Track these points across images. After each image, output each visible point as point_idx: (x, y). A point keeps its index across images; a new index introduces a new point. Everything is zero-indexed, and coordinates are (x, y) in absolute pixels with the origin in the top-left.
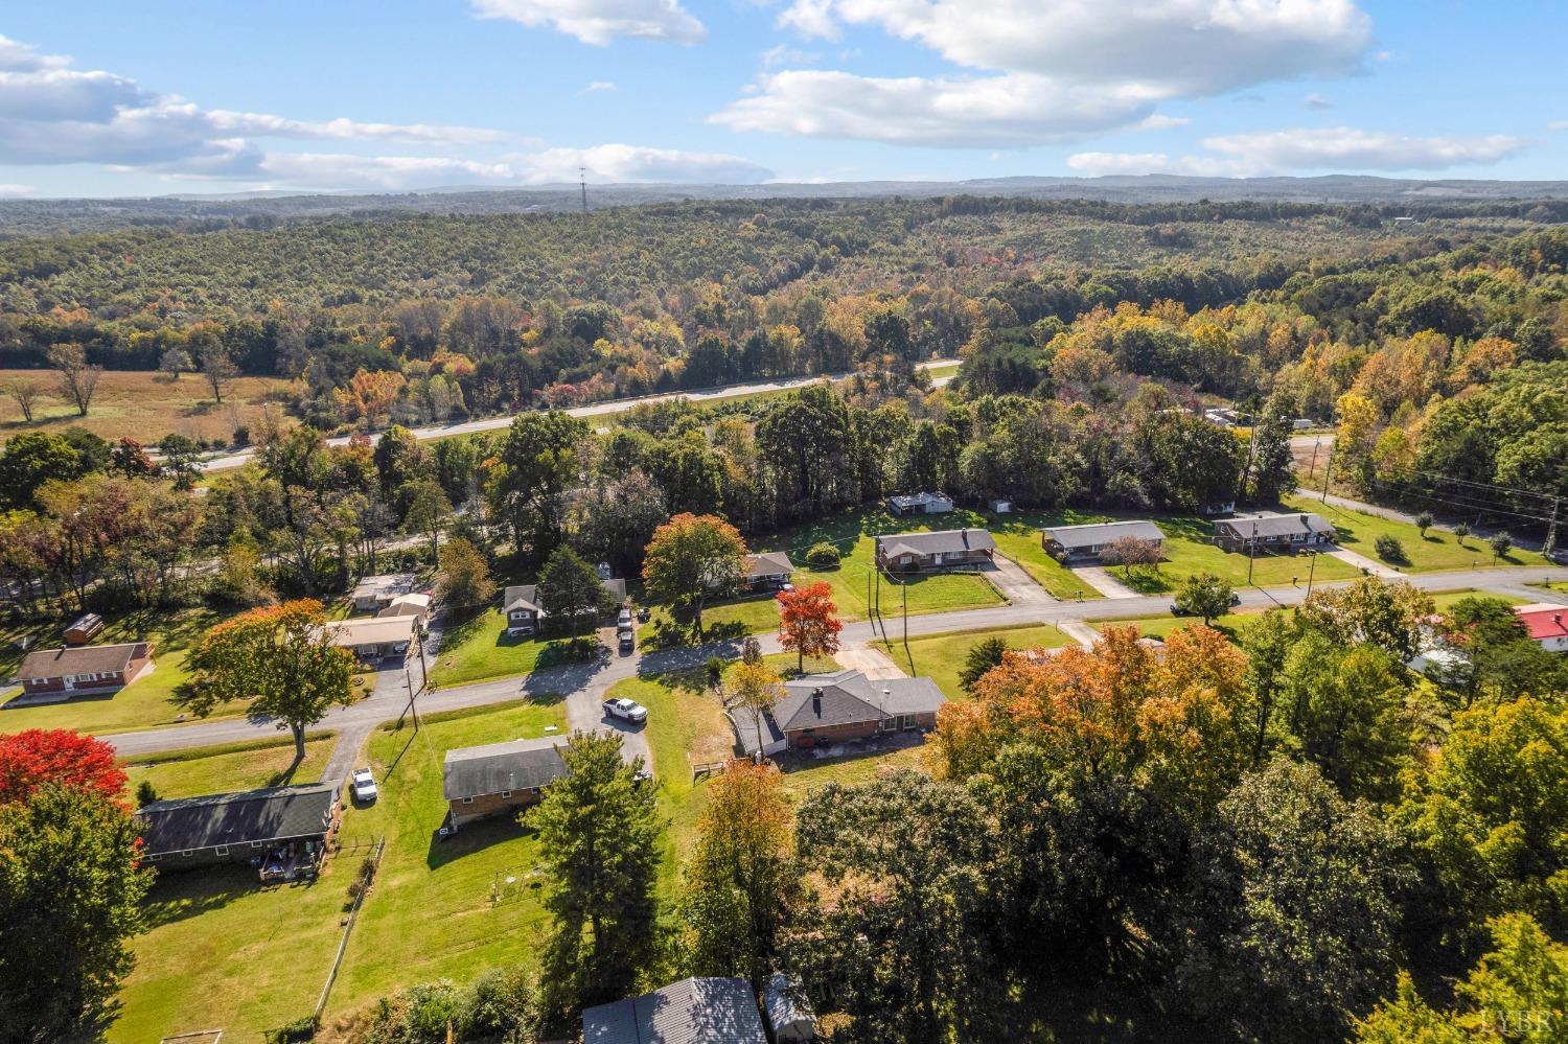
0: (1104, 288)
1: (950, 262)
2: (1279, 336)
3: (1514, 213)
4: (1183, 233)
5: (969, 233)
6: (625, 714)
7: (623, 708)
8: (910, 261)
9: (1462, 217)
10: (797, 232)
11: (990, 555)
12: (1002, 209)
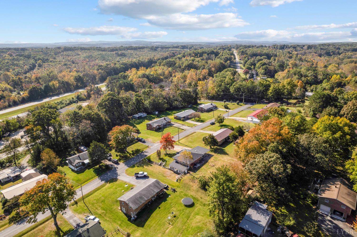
0: (122, 66)
1: (73, 63)
2: (167, 72)
3: (176, 47)
4: (123, 53)
5: (72, 56)
6: (143, 175)
7: (142, 174)
8: (63, 63)
9: (169, 48)
10: (25, 57)
11: (170, 122)
12: (77, 49)
